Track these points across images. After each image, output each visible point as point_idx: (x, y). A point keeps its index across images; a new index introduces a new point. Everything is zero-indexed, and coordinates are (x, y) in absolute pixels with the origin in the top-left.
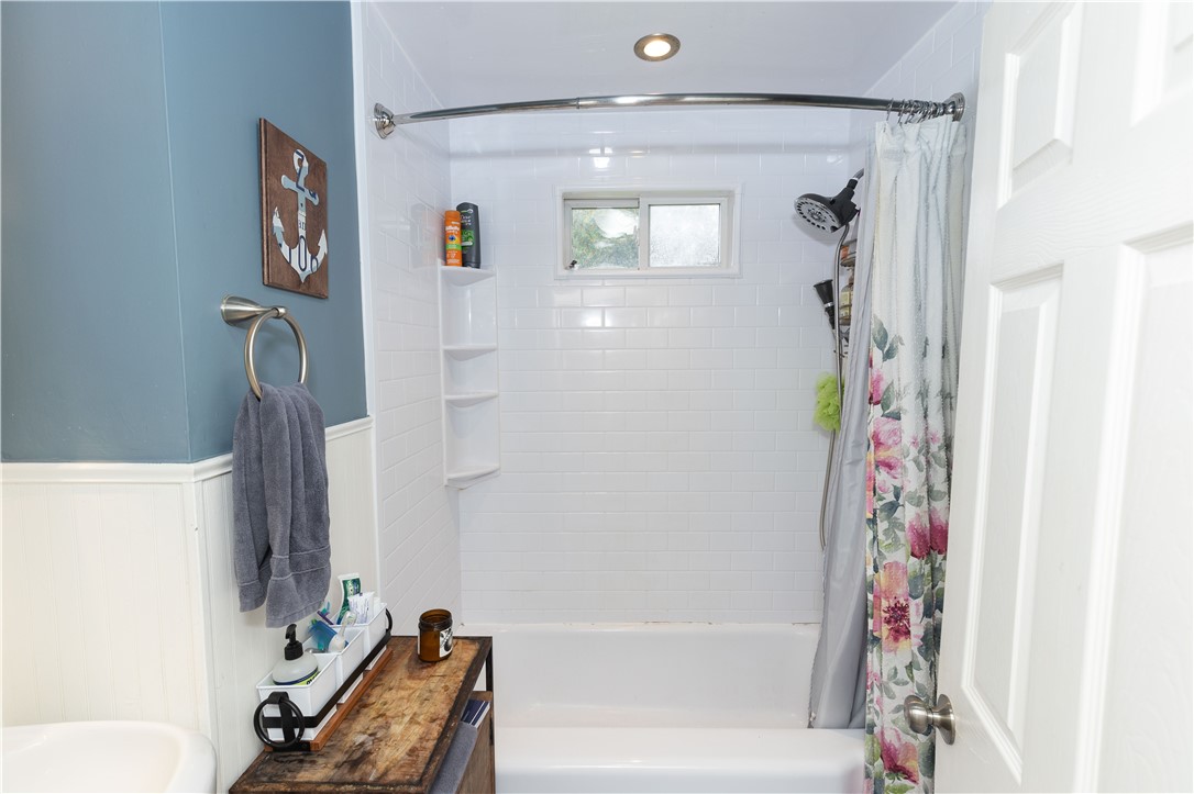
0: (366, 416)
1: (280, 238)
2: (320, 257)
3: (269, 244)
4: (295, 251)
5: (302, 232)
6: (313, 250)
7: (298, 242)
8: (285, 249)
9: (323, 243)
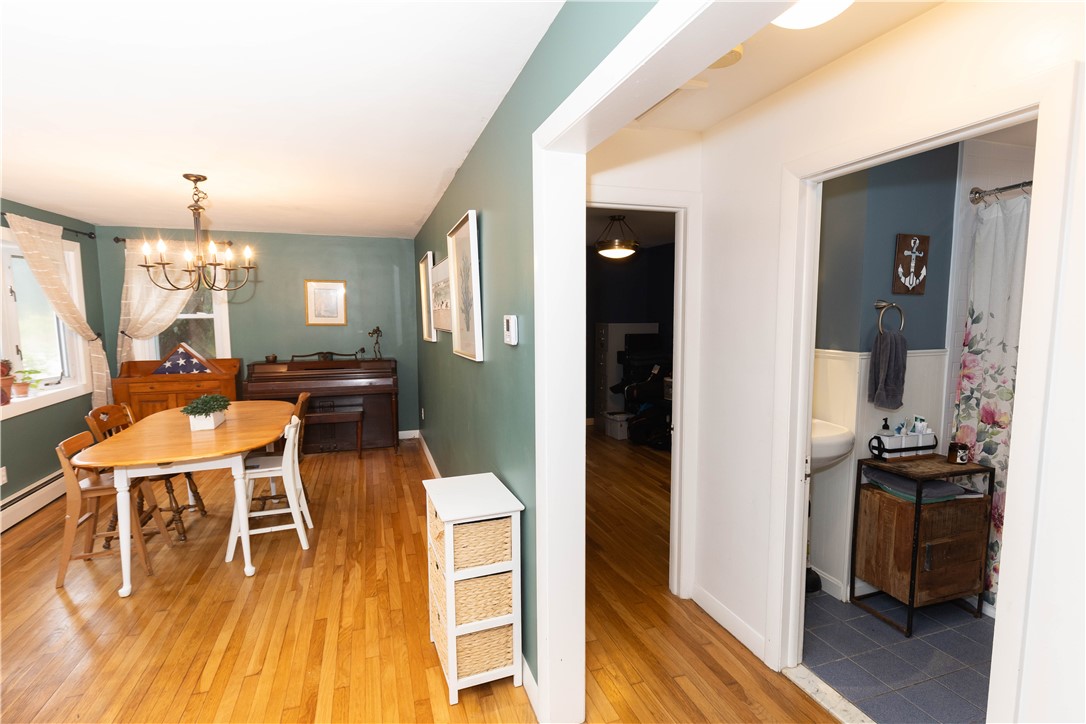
0: (944, 348)
1: (901, 275)
2: (921, 278)
3: (896, 278)
4: (908, 279)
5: (912, 270)
6: (917, 275)
7: (909, 274)
8: (903, 279)
9: (924, 272)
